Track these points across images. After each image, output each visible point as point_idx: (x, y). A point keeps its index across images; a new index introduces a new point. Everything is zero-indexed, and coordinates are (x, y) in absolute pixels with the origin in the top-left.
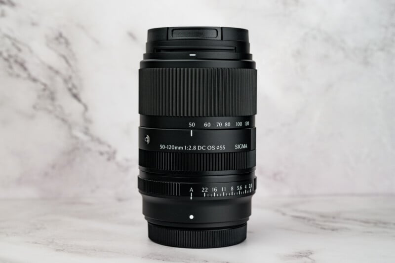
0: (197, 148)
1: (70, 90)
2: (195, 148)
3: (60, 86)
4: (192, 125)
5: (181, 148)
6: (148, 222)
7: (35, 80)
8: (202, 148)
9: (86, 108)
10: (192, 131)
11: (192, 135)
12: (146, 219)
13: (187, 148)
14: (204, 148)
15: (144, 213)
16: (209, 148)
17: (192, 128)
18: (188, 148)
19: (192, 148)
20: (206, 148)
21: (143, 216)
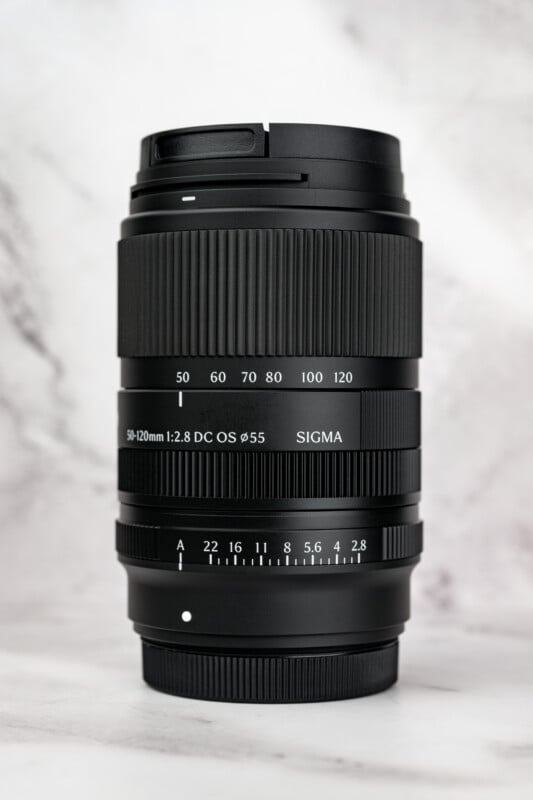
0: (192, 436)
1: (17, 322)
2: (187, 436)
4: (183, 377)
5: (159, 437)
6: (143, 639)
8: (204, 437)
9: (59, 369)
10: (181, 394)
11: (181, 405)
12: (137, 629)
13: (171, 438)
14: (209, 437)
15: (132, 616)
16: (222, 437)
17: (182, 386)
18: (174, 438)
19: (182, 437)
20: (214, 437)
21: (130, 624)
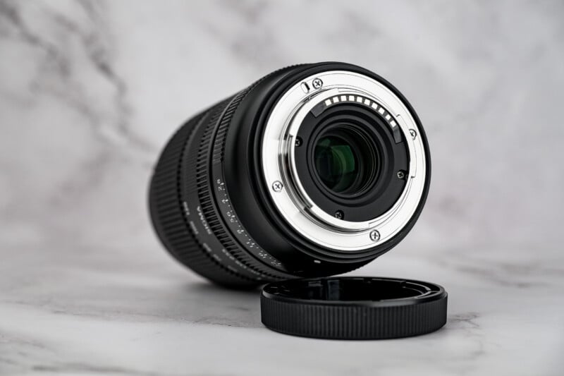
1: (95, 57)
3: (77, 51)
7: (33, 40)
9: (122, 88)
